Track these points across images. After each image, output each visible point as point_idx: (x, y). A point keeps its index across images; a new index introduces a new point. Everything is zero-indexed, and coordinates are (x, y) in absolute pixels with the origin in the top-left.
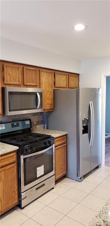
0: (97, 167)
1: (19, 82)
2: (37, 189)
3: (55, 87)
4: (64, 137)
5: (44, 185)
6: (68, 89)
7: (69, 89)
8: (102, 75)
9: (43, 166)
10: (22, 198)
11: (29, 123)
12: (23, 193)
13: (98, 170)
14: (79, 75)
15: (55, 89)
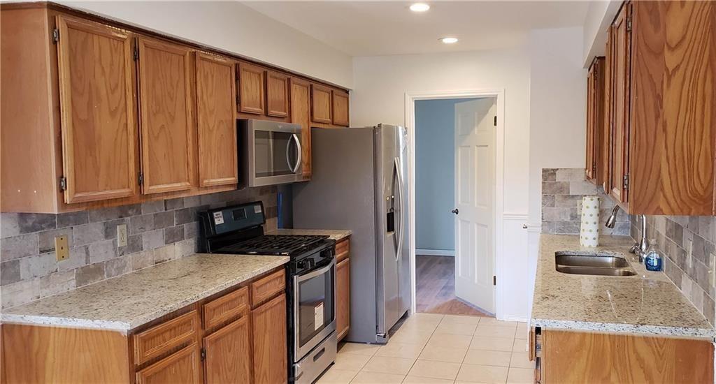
0: (405, 316)
1: (261, 108)
2: (315, 358)
3: (312, 121)
4: (344, 242)
5: (323, 350)
6: (331, 127)
7: (335, 127)
8: (408, 97)
9: (322, 305)
10: (296, 375)
11: (260, 211)
12: (298, 362)
13: (407, 322)
14: (347, 92)
15: (314, 125)
